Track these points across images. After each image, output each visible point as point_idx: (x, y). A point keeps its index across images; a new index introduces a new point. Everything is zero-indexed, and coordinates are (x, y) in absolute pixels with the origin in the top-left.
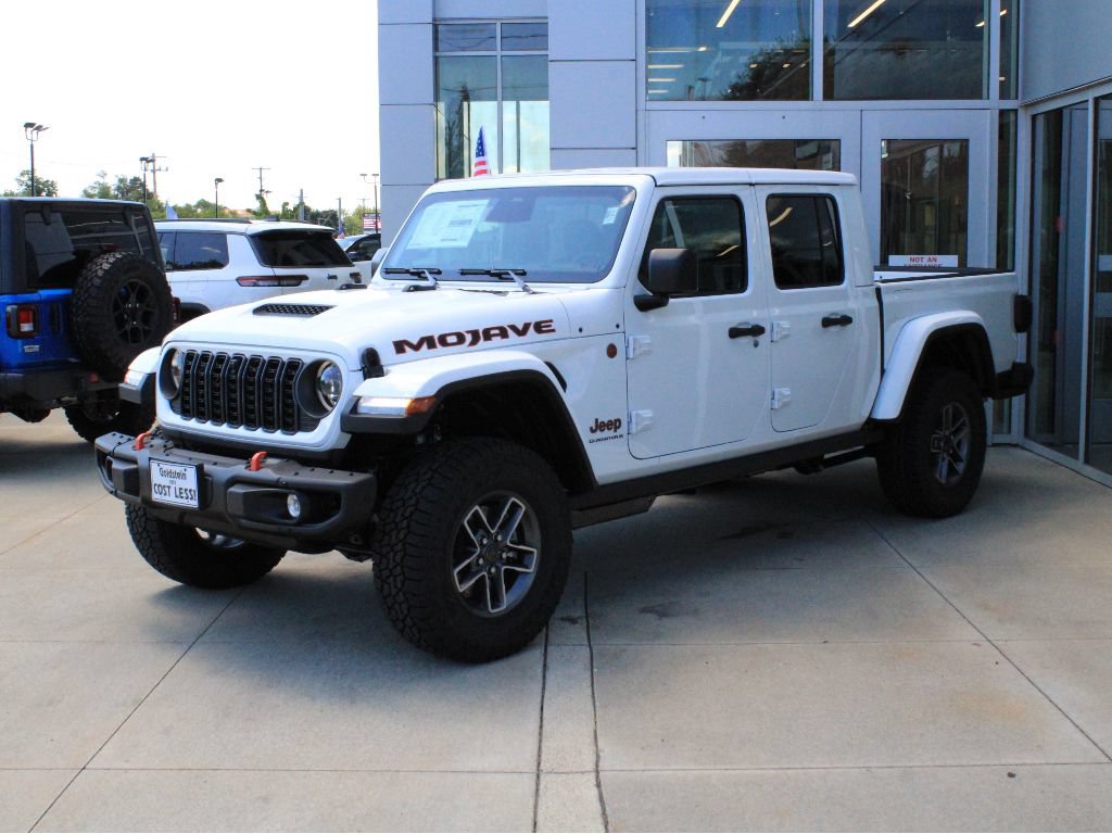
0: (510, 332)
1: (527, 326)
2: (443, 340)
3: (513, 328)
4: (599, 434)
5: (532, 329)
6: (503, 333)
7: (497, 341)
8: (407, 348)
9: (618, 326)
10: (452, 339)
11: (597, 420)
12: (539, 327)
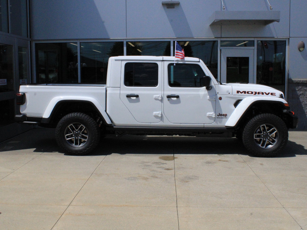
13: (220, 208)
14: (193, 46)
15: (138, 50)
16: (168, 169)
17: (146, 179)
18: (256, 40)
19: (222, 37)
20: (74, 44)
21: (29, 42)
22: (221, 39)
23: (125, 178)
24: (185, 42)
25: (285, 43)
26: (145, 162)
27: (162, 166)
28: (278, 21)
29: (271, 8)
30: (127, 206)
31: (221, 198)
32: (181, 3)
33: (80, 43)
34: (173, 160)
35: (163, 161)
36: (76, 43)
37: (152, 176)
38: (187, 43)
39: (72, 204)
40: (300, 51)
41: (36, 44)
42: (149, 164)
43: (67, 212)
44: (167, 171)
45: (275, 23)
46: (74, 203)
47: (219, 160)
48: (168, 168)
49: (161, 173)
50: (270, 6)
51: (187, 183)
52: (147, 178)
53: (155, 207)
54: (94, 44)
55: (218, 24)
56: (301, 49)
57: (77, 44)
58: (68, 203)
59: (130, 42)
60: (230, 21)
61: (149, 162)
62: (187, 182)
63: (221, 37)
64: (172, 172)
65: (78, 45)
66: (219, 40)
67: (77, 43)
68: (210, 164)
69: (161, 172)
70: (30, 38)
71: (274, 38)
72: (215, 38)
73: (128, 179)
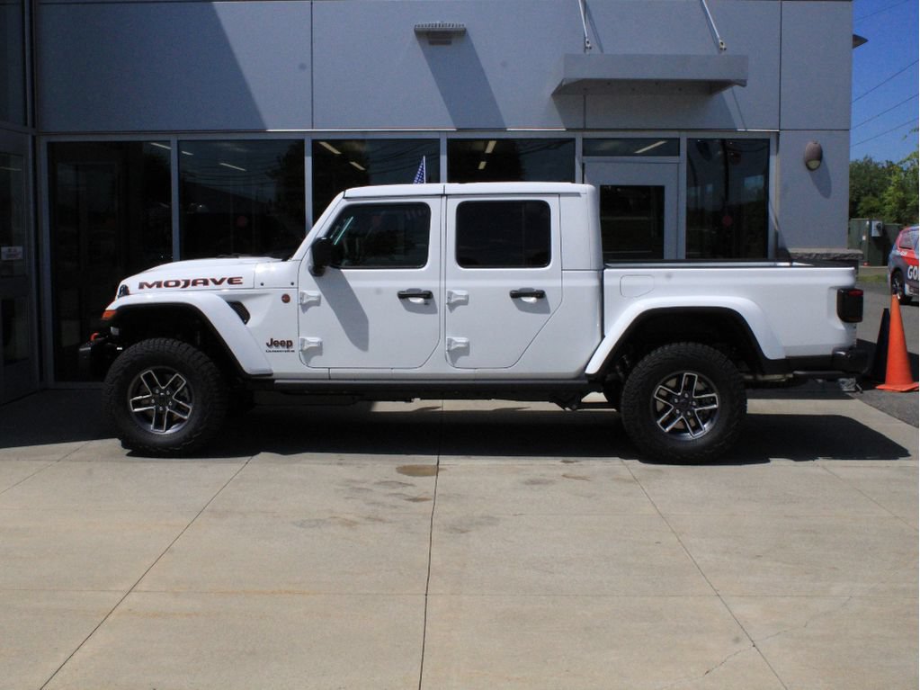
0: (210, 282)
1: (222, 280)
2: (167, 284)
3: (214, 281)
4: (274, 348)
5: (226, 281)
6: (206, 282)
7: (200, 286)
8: (145, 287)
9: (292, 284)
10: (171, 284)
11: (272, 340)
12: (231, 281)
13: (544, 598)
14: (527, 153)
15: (354, 164)
16: (415, 500)
17: (351, 524)
18: (684, 137)
19: (588, 127)
20: (163, 146)
21: (30, 138)
22: (584, 133)
23: (294, 523)
24: (486, 141)
25: (769, 147)
26: (355, 481)
27: (399, 490)
28: (743, 83)
29: (723, 47)
30: (290, 592)
31: (551, 573)
32: (470, 32)
33: (179, 141)
34: (433, 475)
35: (406, 477)
36: (167, 142)
37: (369, 518)
38: (491, 145)
39: (138, 587)
40: (809, 168)
41: (51, 146)
42: (364, 486)
43: (123, 606)
44: (411, 503)
45: (736, 88)
46: (143, 586)
47: (564, 476)
48: (415, 495)
49: (394, 511)
50: (720, 41)
51: (463, 535)
52: (355, 523)
53: (368, 594)
54: (226, 145)
55: (572, 93)
56: (814, 164)
57: (169, 146)
58: (127, 586)
59: (327, 141)
60: (609, 84)
61: (364, 482)
62: (463, 532)
63: (585, 129)
64: (427, 506)
65: (173, 149)
66: (579, 138)
67: (169, 141)
68: (536, 487)
69: (395, 507)
70: (34, 126)
71: (735, 130)
72: (568, 130)
73: (302, 525)
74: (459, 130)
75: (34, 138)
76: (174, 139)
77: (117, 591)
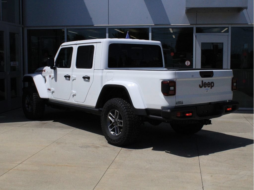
5: (44, 71)
6: (41, 71)
9: (51, 72)
17: (97, 147)
18: (230, 26)
21: (21, 28)
22: (196, 25)
23: (79, 146)
28: (246, 8)
36: (64, 29)
39: (23, 163)
41: (29, 31)
43: (16, 168)
52: (99, 147)
58: (20, 162)
59: (117, 29)
60: (204, 9)
65: (65, 31)
66: (194, 27)
70: (23, 24)
71: (247, 24)
72: (191, 24)
73: (82, 147)
74: (155, 25)
75: (23, 28)
76: (66, 28)
77: (16, 164)
